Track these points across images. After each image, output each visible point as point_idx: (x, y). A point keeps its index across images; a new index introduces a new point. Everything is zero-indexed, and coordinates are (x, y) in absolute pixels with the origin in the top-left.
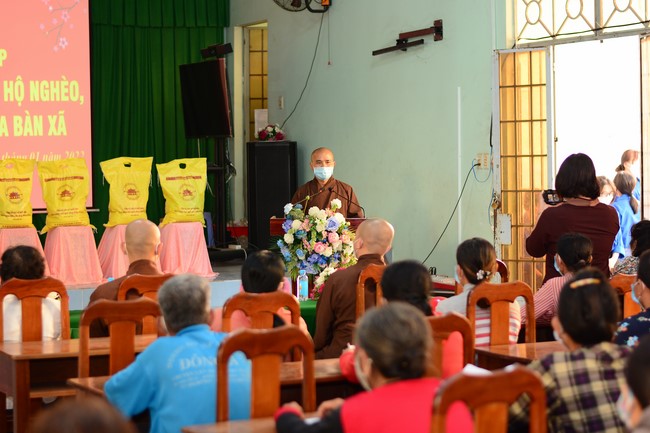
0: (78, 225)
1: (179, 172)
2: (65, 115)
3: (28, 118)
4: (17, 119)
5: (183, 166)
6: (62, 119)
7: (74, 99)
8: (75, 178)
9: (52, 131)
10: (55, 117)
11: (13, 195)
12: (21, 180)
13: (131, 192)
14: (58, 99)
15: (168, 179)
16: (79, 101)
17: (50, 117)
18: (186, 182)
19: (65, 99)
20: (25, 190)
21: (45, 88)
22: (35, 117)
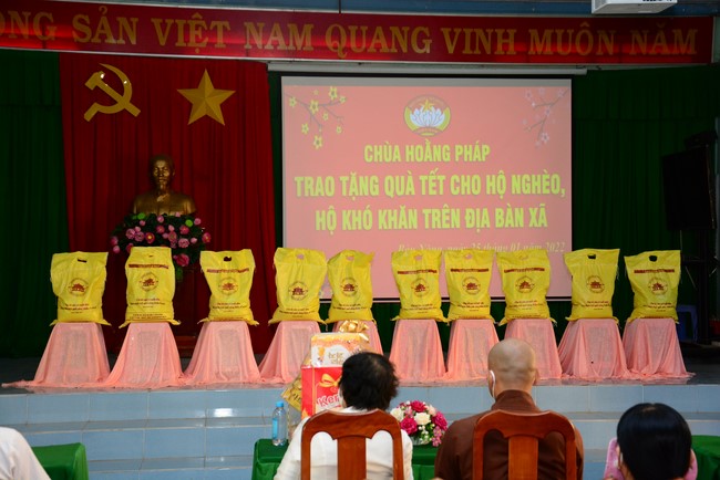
0: (537, 317)
1: (649, 265)
2: (545, 207)
3: (509, 211)
4: (499, 211)
5: (653, 259)
6: (543, 211)
7: (556, 192)
8: (536, 269)
9: (533, 222)
10: (536, 209)
11: (471, 286)
12: (479, 271)
13: (595, 285)
14: (539, 192)
15: (636, 272)
16: (560, 193)
17: (531, 209)
18: (657, 275)
19: (546, 191)
20: (484, 280)
21: (526, 182)
22: (517, 210)
